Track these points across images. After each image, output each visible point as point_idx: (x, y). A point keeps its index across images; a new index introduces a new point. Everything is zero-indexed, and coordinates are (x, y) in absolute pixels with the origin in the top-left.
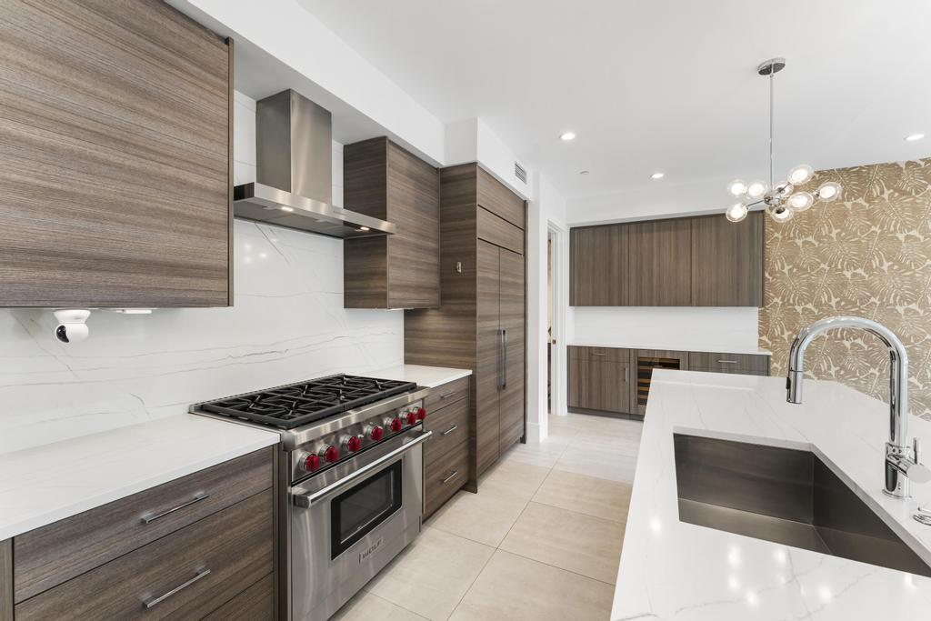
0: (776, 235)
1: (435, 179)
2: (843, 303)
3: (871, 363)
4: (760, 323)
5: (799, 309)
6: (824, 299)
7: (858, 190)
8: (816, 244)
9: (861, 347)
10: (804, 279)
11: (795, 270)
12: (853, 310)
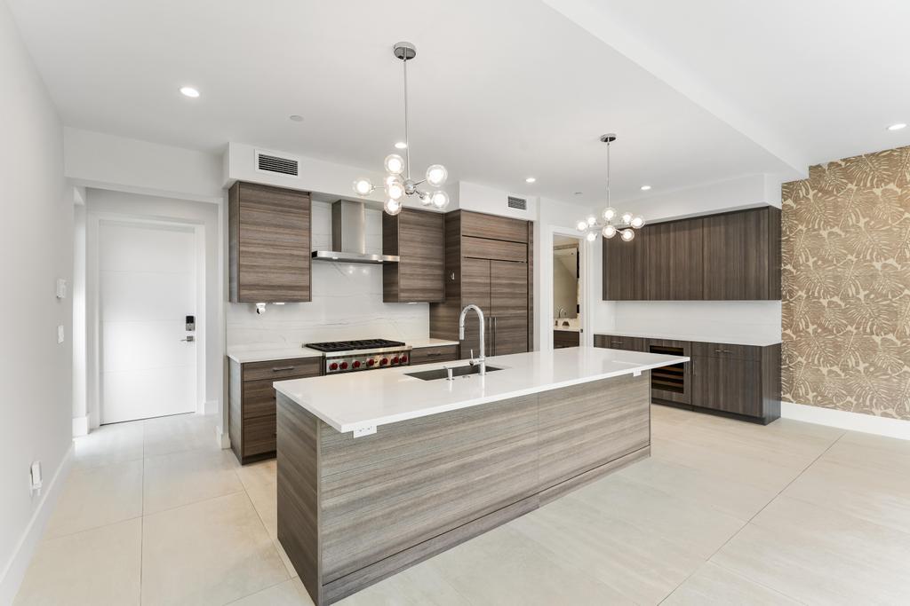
0: (800, 227)
1: (439, 221)
2: (872, 296)
3: (904, 360)
4: (783, 317)
5: (824, 302)
6: (852, 291)
7: (889, 176)
8: (843, 234)
9: (894, 344)
10: (830, 271)
11: (820, 262)
12: (885, 303)
